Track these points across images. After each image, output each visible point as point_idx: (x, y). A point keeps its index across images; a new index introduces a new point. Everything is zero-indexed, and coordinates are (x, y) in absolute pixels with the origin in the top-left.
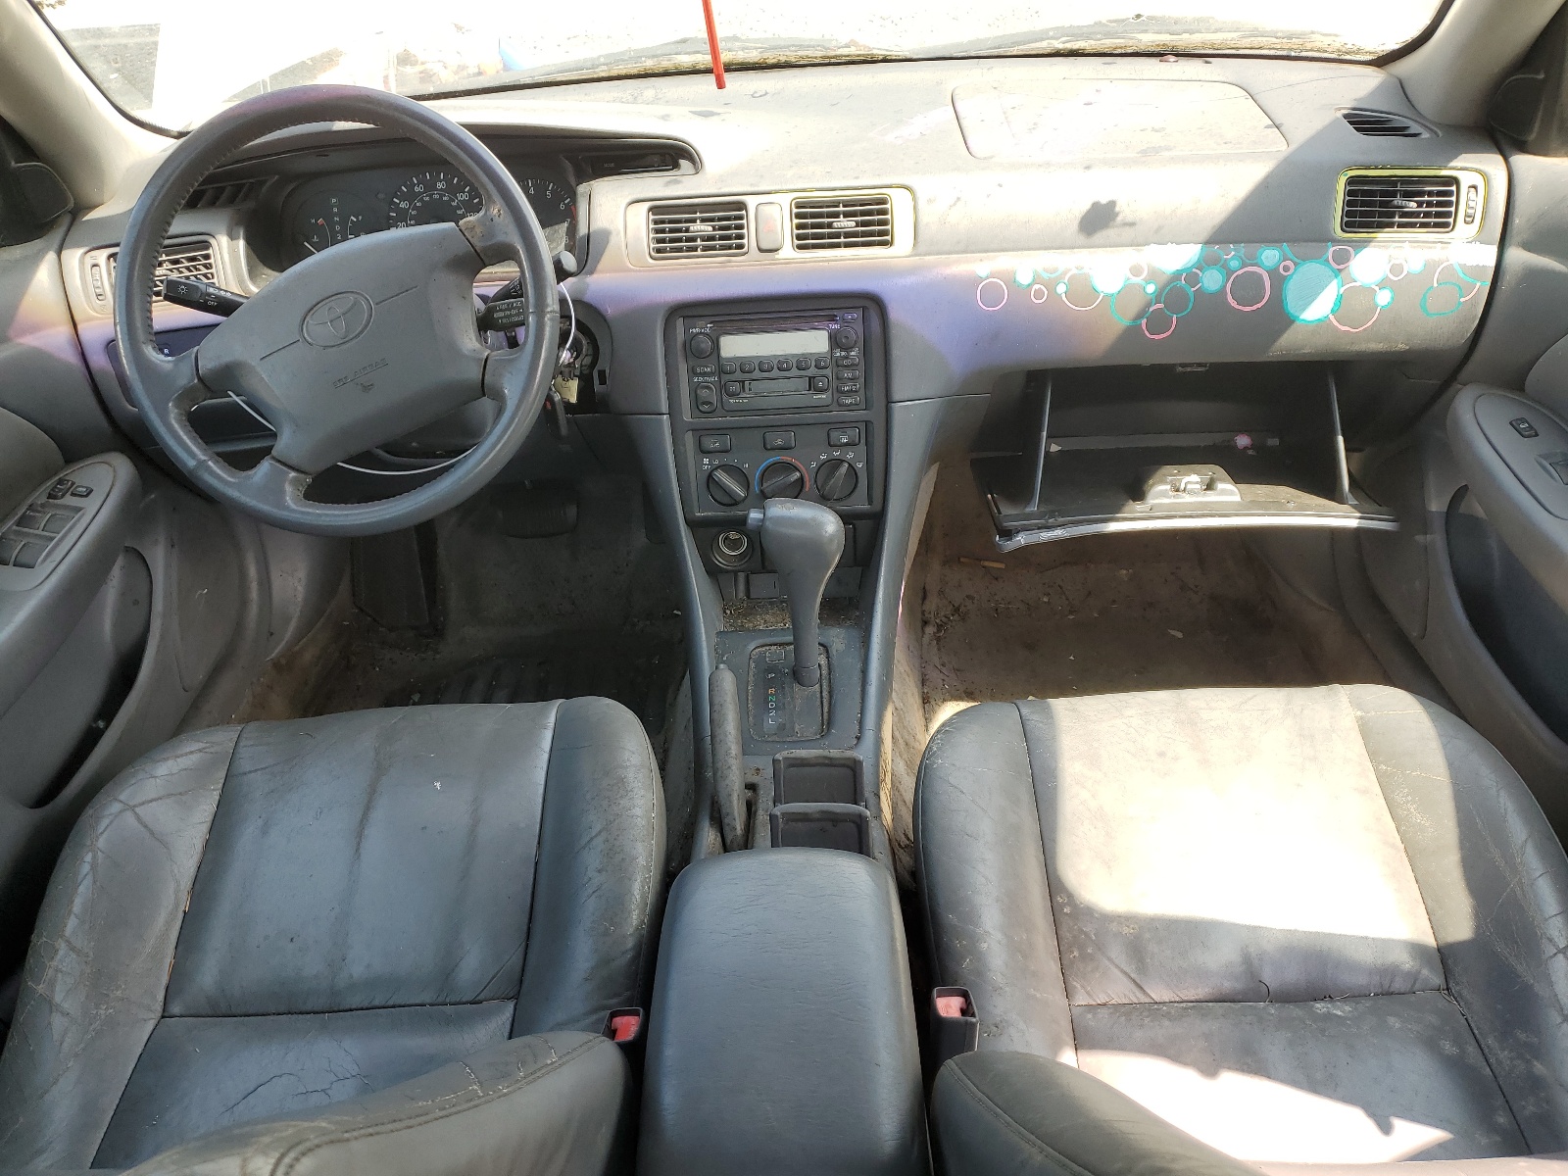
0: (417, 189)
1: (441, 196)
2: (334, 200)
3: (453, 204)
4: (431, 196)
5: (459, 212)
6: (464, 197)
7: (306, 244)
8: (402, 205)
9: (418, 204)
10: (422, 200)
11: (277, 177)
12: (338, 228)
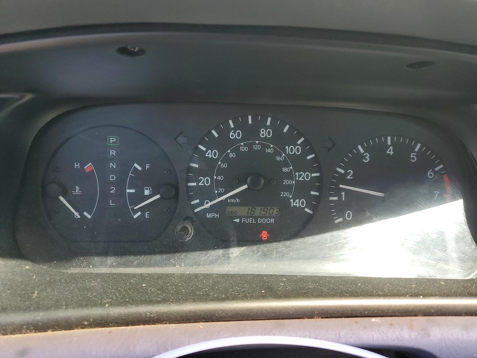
0: (233, 135)
1: (264, 147)
2: (112, 140)
3: (278, 158)
4: (250, 146)
5: (285, 170)
6: (295, 150)
7: (61, 198)
8: (210, 154)
9: (231, 155)
10: (236, 150)
11: (28, 97)
12: (112, 178)
